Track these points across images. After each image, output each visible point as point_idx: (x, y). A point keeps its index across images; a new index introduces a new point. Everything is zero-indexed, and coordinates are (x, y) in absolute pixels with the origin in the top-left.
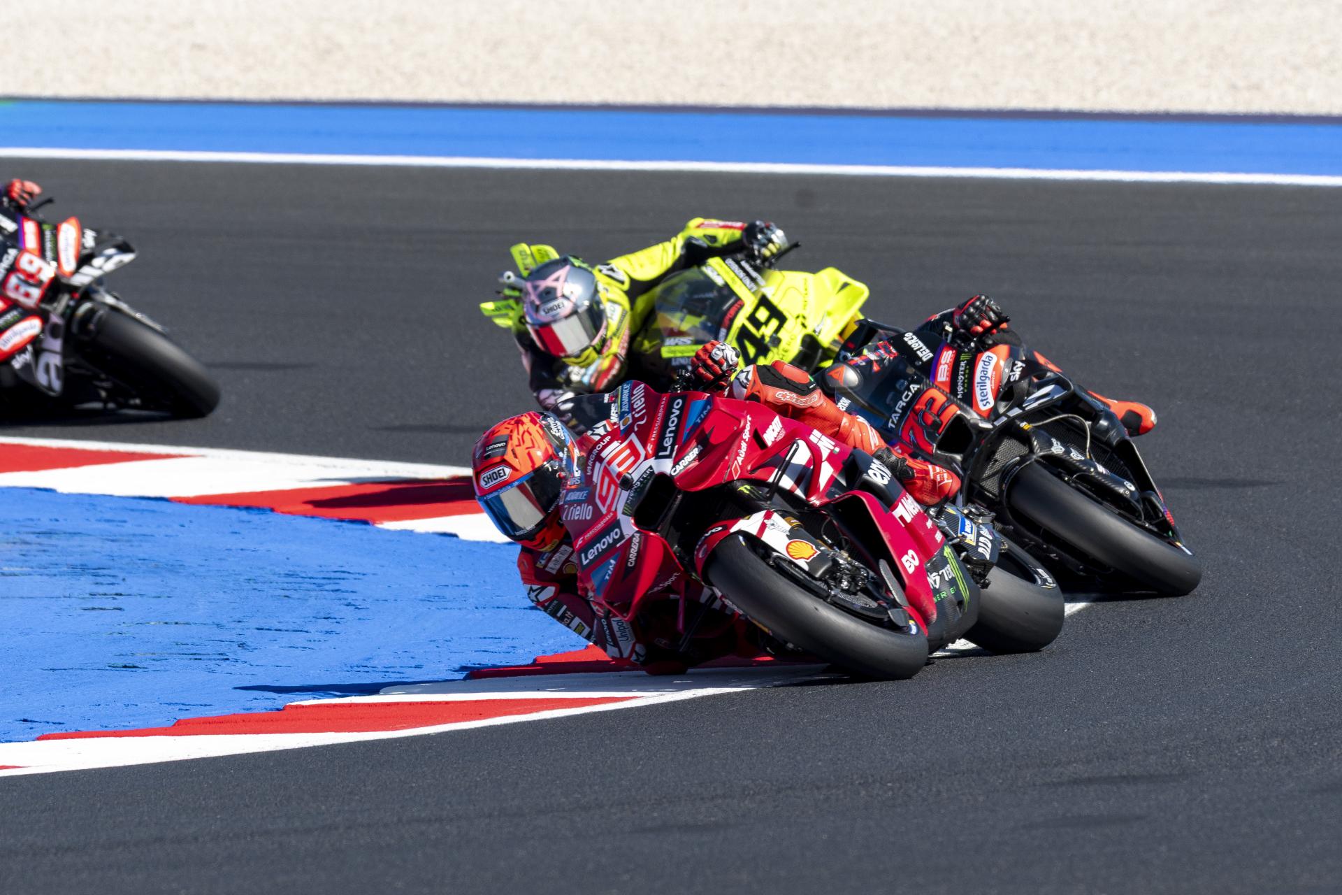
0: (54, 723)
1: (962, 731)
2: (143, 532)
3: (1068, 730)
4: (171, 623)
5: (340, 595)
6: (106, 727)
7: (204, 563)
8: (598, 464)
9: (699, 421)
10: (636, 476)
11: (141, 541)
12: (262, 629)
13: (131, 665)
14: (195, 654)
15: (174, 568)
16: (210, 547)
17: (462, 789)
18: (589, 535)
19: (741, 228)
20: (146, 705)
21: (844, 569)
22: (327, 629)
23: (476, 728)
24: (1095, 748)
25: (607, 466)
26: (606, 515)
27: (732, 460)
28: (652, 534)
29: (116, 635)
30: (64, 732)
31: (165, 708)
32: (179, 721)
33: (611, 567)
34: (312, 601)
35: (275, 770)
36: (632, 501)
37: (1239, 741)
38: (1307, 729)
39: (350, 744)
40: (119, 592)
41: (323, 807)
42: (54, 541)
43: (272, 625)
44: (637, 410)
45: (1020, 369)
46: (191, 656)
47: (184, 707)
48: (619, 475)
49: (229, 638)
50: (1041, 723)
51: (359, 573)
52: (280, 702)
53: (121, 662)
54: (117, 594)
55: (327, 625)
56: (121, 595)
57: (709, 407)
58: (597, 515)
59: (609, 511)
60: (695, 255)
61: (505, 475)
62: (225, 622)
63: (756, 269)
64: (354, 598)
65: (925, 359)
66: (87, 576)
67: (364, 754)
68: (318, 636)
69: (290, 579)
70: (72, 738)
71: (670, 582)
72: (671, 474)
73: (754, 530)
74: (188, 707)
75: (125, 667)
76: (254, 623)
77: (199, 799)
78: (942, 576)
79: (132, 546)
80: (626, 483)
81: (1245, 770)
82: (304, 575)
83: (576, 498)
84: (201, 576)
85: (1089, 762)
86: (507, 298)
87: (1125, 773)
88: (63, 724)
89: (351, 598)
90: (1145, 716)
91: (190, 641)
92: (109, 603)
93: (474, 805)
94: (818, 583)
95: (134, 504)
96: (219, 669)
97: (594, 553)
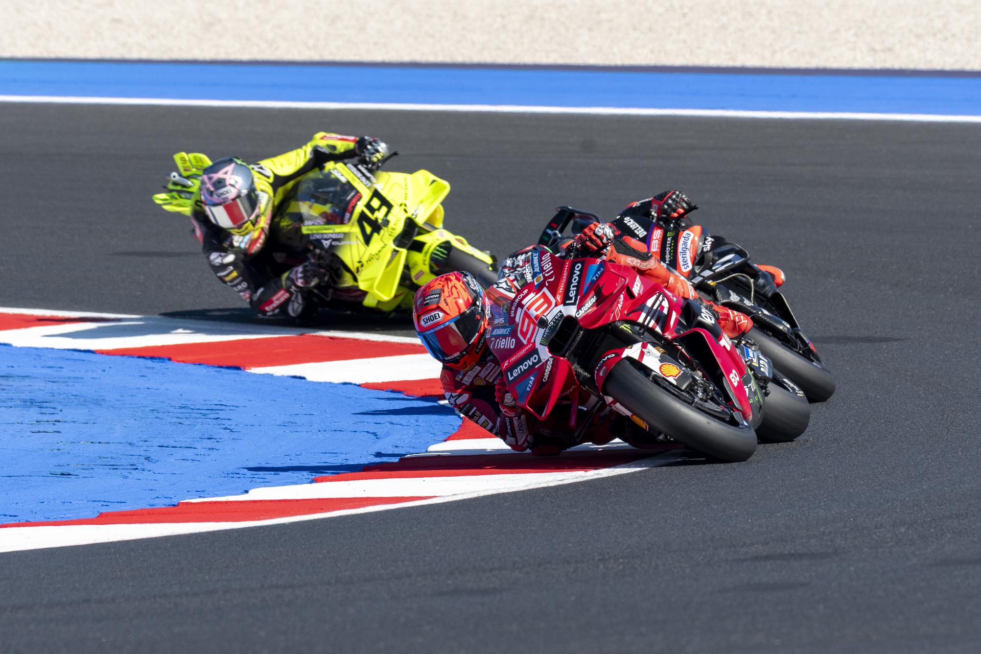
0: (10, 516)
1: (674, 521)
2: (75, 376)
3: (752, 520)
4: (96, 443)
5: (219, 421)
6: (48, 518)
7: (119, 398)
9: (594, 278)
10: (550, 317)
11: (74, 382)
12: (163, 446)
13: (66, 473)
14: (113, 465)
15: (98, 402)
16: (124, 386)
17: (309, 564)
19: (354, 141)
20: (77, 502)
22: (210, 446)
23: (318, 519)
24: (771, 533)
25: (527, 310)
28: (562, 358)
29: (55, 451)
30: (17, 522)
31: (91, 504)
32: (101, 514)
34: (199, 426)
35: (172, 550)
37: (876, 528)
38: (926, 519)
39: (226, 531)
40: (57, 419)
41: (207, 577)
42: (10, 382)
43: (170, 443)
44: (546, 271)
45: (711, 243)
46: (110, 467)
47: (105, 504)
48: (536, 317)
49: (138, 453)
50: (732, 515)
51: (233, 406)
52: (175, 500)
53: (59, 471)
54: (56, 421)
55: (210, 444)
56: (59, 421)
60: (319, 158)
62: (135, 441)
63: (370, 171)
64: (229, 424)
66: (34, 408)
67: (236, 538)
68: (203, 452)
69: (183, 410)
70: (23, 526)
72: (575, 316)
74: (108, 504)
75: (62, 474)
76: (156, 442)
77: (116, 571)
79: (67, 386)
80: (542, 323)
81: (880, 550)
82: (193, 407)
83: (501, 333)
84: (117, 408)
85: (767, 543)
86: (171, 191)
87: (793, 552)
88: (17, 516)
89: (227, 423)
90: (808, 510)
91: (109, 455)
92: (50, 428)
93: (317, 575)
95: (69, 354)
96: (130, 476)
97: (518, 372)
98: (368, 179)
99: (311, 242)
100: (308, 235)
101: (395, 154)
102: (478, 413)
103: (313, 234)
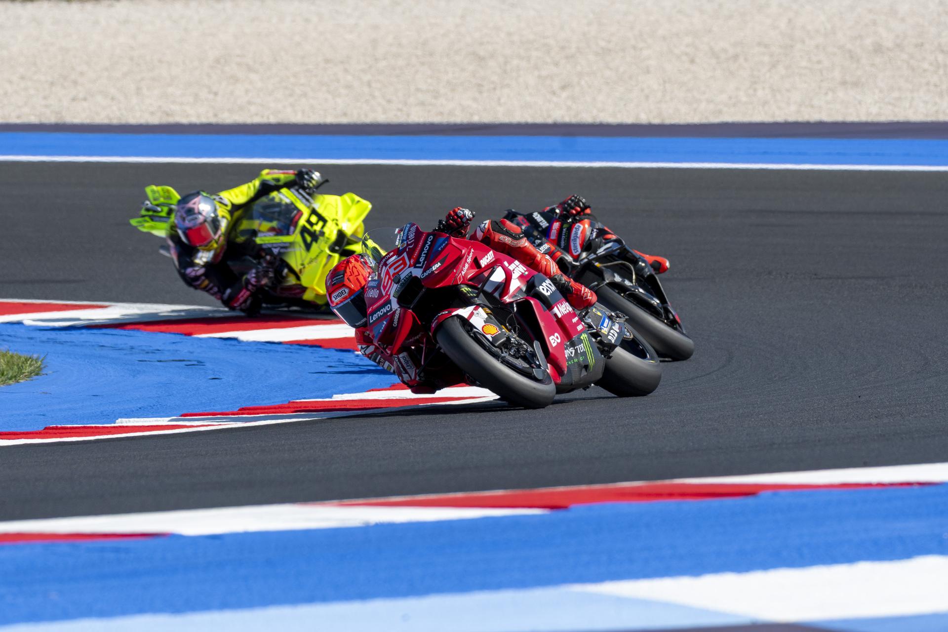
8: (384, 267)
18: (375, 306)
19: (294, 174)
21: (513, 343)
26: (385, 296)
27: (458, 273)
33: (384, 326)
36: (398, 290)
57: (446, 242)
58: (381, 296)
59: (386, 294)
60: (266, 189)
61: (346, 293)
63: (309, 194)
65: (544, 227)
71: (418, 337)
73: (466, 316)
78: (576, 350)
86: (143, 216)
94: (496, 349)
98: (307, 200)
99: (264, 250)
100: (261, 245)
101: (327, 181)
102: (382, 359)
103: (265, 244)
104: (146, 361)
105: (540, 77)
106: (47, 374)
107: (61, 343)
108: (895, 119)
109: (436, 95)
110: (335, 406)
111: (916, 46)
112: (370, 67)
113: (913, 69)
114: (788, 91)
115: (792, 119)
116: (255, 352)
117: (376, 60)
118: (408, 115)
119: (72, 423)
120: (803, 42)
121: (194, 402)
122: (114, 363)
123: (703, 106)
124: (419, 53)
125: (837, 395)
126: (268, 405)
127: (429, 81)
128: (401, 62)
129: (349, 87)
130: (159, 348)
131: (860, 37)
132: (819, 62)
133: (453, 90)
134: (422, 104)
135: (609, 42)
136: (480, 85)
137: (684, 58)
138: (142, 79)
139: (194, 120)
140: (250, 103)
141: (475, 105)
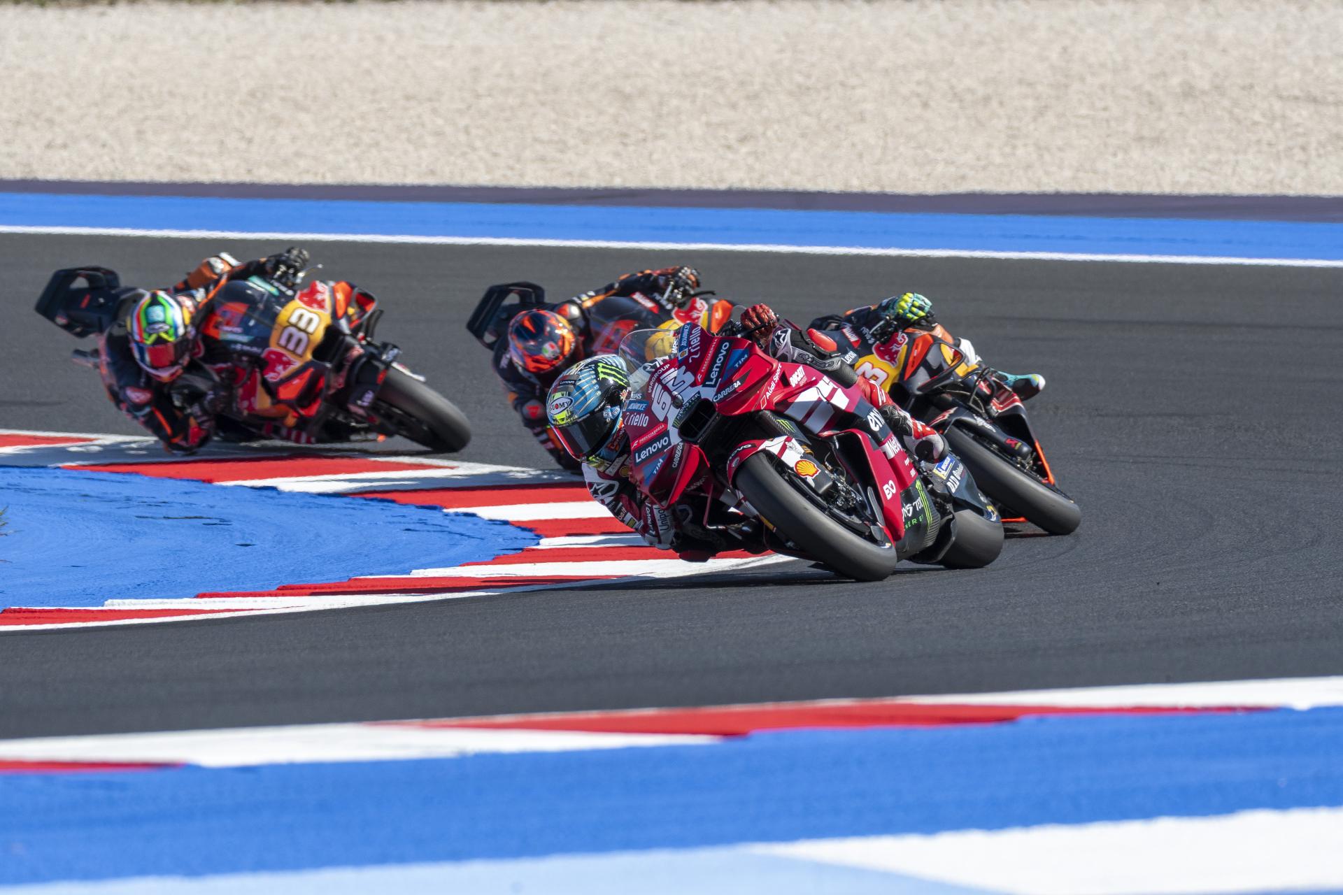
104: (147, 517)
105: (708, 124)
106: (6, 535)
107: (26, 491)
108: (1212, 192)
109: (563, 147)
110: (415, 586)
111: (1243, 88)
112: (469, 107)
113: (1239, 122)
114: (1060, 149)
115: (1066, 188)
116: (302, 507)
117: (478, 96)
118: (522, 175)
119: (42, 603)
120: (1082, 79)
121: (215, 578)
122: (101, 520)
123: (940, 168)
124: (539, 87)
125: (1127, 581)
126: (320, 582)
127: (553, 127)
128: (511, 101)
129: (439, 134)
130: (166, 500)
131: (1164, 74)
132: (1105, 109)
133: (586, 142)
134: (543, 159)
135: (808, 76)
136: (625, 135)
137: (915, 101)
138: (146, 118)
139: (219, 177)
140: (298, 154)
141: (616, 163)
